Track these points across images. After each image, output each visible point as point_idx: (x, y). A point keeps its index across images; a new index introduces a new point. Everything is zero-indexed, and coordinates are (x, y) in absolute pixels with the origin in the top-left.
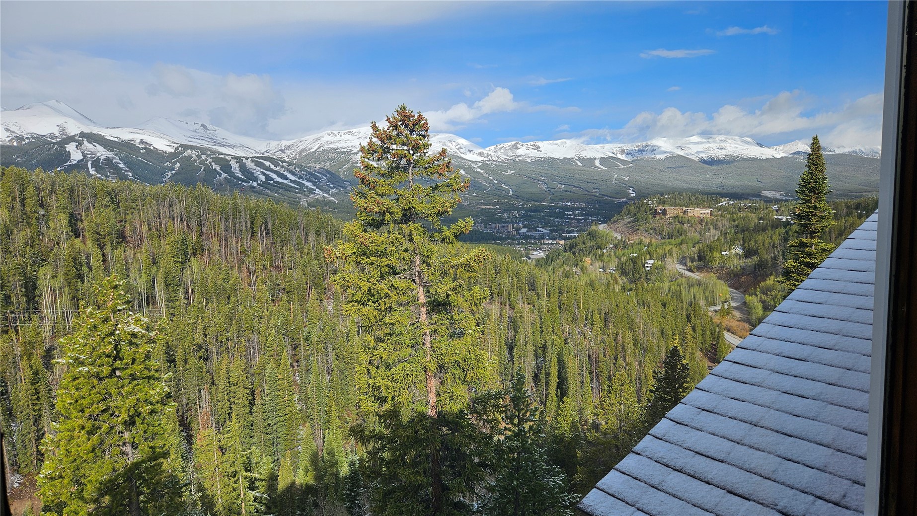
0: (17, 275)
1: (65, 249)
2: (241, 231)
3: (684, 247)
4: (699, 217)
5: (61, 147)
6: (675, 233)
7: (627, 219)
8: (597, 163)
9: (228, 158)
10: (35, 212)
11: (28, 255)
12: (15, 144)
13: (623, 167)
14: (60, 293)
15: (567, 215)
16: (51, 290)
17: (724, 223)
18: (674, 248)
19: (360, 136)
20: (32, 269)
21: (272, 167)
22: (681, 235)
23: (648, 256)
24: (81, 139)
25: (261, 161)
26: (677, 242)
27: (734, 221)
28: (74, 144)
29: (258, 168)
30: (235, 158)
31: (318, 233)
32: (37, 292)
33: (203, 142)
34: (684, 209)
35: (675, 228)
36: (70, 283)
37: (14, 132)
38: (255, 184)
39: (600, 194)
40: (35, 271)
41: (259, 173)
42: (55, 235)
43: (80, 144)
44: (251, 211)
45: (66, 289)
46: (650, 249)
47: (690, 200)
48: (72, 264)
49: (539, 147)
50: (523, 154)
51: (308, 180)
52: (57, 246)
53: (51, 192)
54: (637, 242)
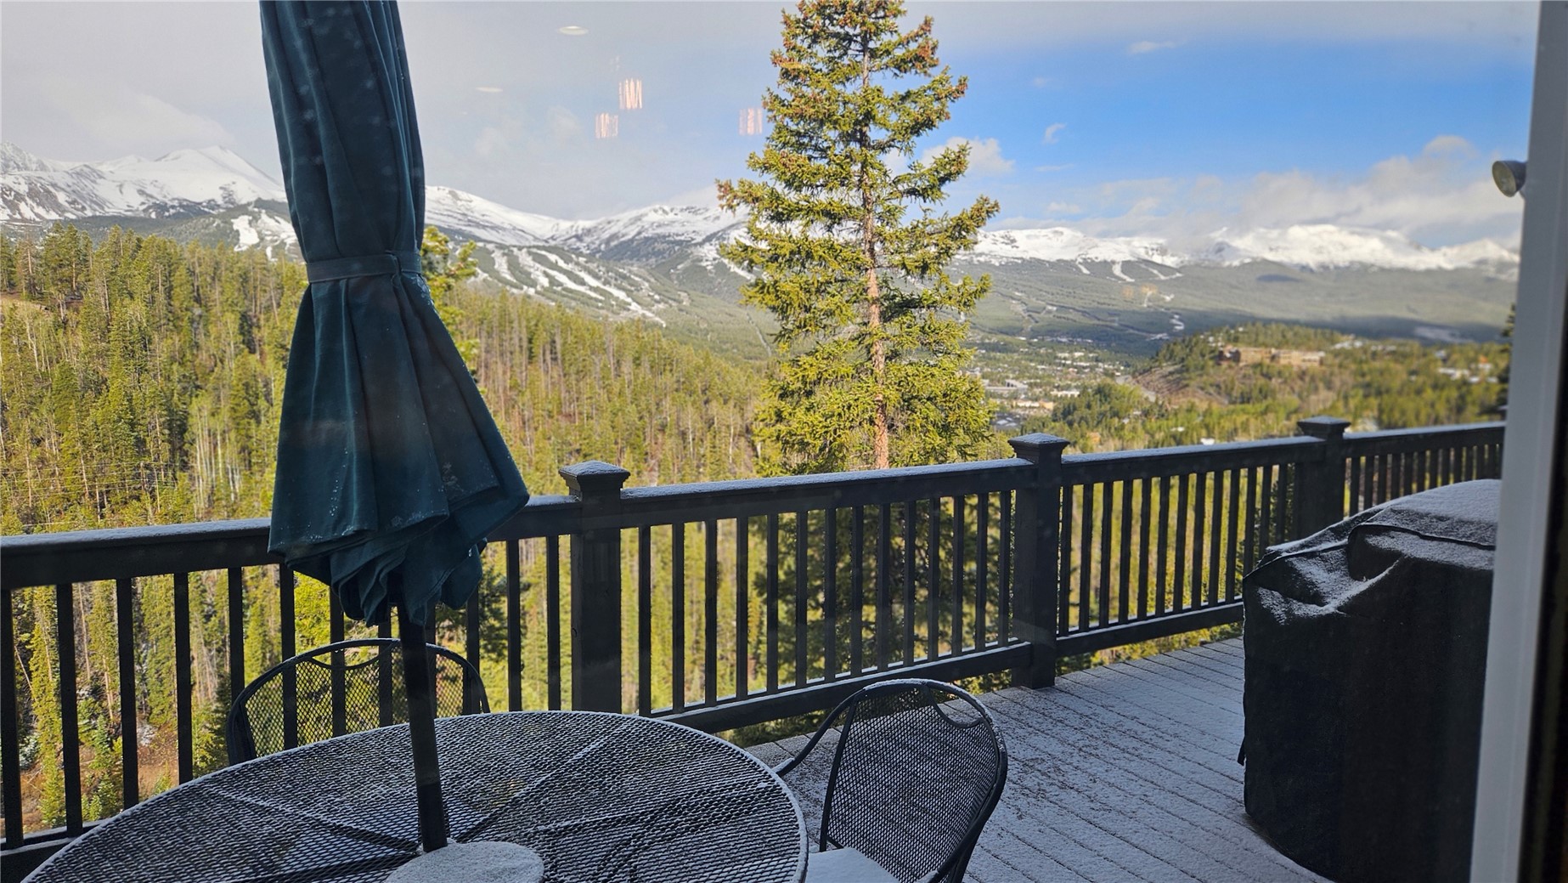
0: (157, 407)
1: (231, 370)
2: (511, 353)
3: (1270, 418)
4: (1299, 367)
5: (226, 222)
6: (1255, 393)
7: (1168, 368)
8: (1117, 270)
9: (490, 247)
10: (187, 309)
11: (175, 377)
12: (153, 216)
13: (1162, 278)
14: (224, 440)
15: (1060, 359)
16: (209, 436)
17: (1344, 378)
18: (1252, 420)
19: (707, 214)
20: (179, 400)
21: (561, 263)
22: (1265, 397)
23: (1204, 432)
24: (256, 210)
25: (543, 253)
26: (1259, 410)
27: (1363, 375)
28: (246, 218)
29: (537, 265)
30: (500, 246)
31: (637, 362)
32: (187, 436)
33: (450, 219)
34: (1274, 351)
35: (1255, 385)
36: (238, 424)
37: (152, 197)
38: (531, 291)
39: (1121, 325)
40: (185, 404)
41: (538, 273)
42: (218, 347)
43: (255, 219)
44: (528, 321)
45: (233, 435)
46: (1207, 420)
47: (1284, 336)
48: (243, 393)
49: (1013, 241)
50: (986, 252)
51: (620, 288)
52: (219, 364)
53: (213, 279)
54: (1185, 407)
